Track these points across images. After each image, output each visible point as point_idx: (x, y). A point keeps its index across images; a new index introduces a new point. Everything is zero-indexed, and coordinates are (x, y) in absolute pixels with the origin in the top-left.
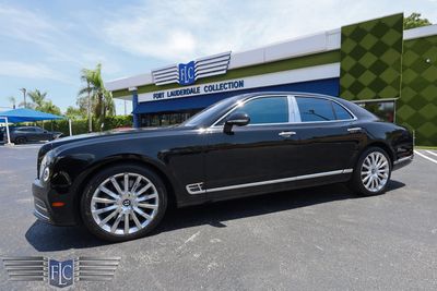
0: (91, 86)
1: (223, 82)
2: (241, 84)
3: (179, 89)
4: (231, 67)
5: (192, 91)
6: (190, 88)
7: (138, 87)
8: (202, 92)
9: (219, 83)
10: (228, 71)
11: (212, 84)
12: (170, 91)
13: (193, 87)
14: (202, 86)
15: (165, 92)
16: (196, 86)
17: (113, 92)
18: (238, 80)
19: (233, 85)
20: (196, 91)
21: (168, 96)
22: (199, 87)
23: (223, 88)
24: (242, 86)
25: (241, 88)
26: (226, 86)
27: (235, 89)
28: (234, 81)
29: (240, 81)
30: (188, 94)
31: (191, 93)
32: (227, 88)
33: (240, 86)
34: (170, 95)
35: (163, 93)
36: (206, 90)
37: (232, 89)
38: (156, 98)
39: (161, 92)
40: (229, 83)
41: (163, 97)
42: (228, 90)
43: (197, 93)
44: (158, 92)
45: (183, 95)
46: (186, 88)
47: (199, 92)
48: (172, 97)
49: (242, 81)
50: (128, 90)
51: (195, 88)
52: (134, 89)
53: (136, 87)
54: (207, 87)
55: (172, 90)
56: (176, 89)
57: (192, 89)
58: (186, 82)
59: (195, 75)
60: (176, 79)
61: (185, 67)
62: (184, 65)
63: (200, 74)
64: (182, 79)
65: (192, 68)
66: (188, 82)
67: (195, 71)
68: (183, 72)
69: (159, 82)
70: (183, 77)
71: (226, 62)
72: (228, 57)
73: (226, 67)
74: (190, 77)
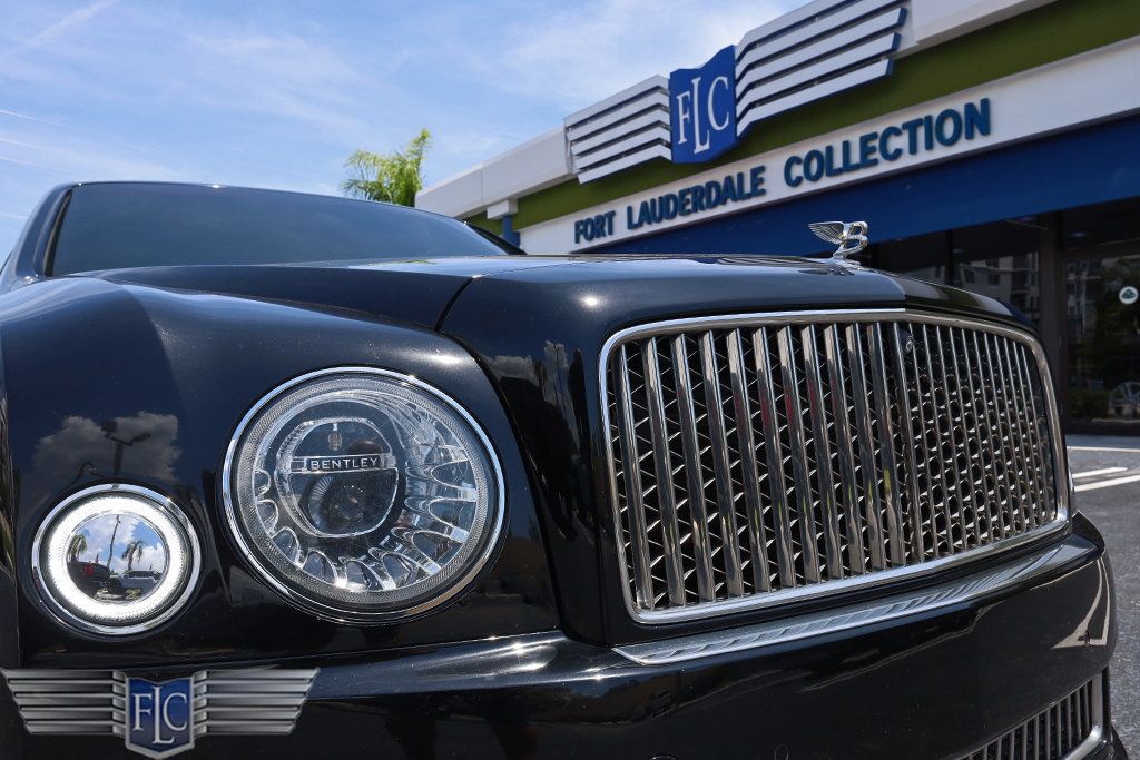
1: (879, 127)
2: (978, 119)
3: (675, 188)
4: (906, 45)
5: (730, 191)
6: (718, 175)
7: (520, 200)
8: (776, 189)
9: (854, 136)
10: (901, 63)
11: (820, 145)
12: (636, 202)
13: (732, 170)
14: (773, 163)
15: (620, 208)
16: (745, 167)
18: (958, 104)
19: (934, 130)
20: (748, 188)
21: (631, 226)
22: (762, 169)
23: (877, 155)
24: (986, 131)
25: (979, 142)
26: (900, 142)
27: (940, 152)
28: (935, 110)
29: (970, 107)
30: (712, 205)
31: (724, 203)
32: (898, 153)
33: (970, 136)
34: (636, 219)
35: (612, 215)
36: (794, 177)
37: (924, 157)
38: (582, 238)
39: (603, 210)
40: (912, 127)
41: (611, 232)
42: (906, 161)
43: (749, 196)
44: (592, 214)
45: (689, 212)
46: (701, 180)
47: (763, 192)
48: (647, 229)
49: (985, 103)
50: (485, 213)
51: (741, 176)
52: (503, 209)
53: (510, 199)
54: (798, 161)
55: (648, 196)
56: (664, 191)
57: (729, 179)
58: (699, 148)
59: (740, 108)
60: (658, 141)
61: (696, 82)
62: (692, 73)
63: (763, 101)
64: (683, 140)
65: (725, 79)
66: (707, 146)
67: (740, 89)
68: (688, 104)
69: (592, 167)
70: (689, 127)
71: (892, 17)
73: (885, 43)
74: (716, 127)
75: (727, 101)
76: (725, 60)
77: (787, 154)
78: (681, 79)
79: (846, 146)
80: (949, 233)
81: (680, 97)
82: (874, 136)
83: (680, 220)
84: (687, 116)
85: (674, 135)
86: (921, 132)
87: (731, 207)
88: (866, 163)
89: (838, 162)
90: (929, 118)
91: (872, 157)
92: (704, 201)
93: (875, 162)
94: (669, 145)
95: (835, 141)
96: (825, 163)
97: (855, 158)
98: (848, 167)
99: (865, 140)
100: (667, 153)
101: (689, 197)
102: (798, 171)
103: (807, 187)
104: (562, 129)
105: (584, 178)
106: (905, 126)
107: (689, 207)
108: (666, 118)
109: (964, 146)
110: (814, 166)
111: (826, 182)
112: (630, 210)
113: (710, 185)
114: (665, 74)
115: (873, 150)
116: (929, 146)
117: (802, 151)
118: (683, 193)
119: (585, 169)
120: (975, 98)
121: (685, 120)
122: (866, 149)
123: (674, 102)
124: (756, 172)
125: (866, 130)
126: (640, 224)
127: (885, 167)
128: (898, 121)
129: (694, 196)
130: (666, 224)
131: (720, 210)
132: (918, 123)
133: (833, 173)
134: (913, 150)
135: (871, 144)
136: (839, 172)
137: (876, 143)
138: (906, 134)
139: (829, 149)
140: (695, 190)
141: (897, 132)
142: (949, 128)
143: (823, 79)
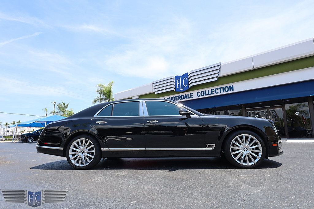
0: (103, 97)
1: (214, 88)
2: (232, 88)
3: (175, 96)
4: (220, 76)
5: (186, 97)
6: (184, 94)
7: (140, 96)
8: (195, 97)
9: (210, 89)
10: (219, 78)
11: (204, 90)
13: (186, 93)
14: (195, 93)
16: (189, 93)
18: (228, 85)
19: (224, 89)
20: (190, 96)
22: (192, 93)
23: (214, 92)
24: (233, 90)
25: (232, 92)
26: (217, 91)
27: (225, 93)
28: (224, 86)
29: (230, 86)
30: (182, 99)
31: (185, 99)
32: (218, 92)
33: (230, 90)
36: (199, 95)
37: (222, 93)
40: (220, 88)
42: (219, 94)
43: (190, 98)
45: (178, 100)
46: (180, 94)
47: (193, 97)
49: (233, 86)
50: (132, 98)
51: (188, 94)
52: (137, 97)
53: (138, 96)
54: (200, 93)
55: (169, 97)
56: (172, 96)
57: (186, 95)
58: (181, 89)
59: (189, 83)
60: (173, 87)
61: (180, 78)
62: (180, 76)
63: (193, 83)
64: (178, 88)
65: (186, 78)
66: (183, 89)
67: (189, 80)
68: (179, 82)
69: (158, 91)
70: (179, 86)
71: (217, 71)
72: (218, 67)
73: (217, 75)
74: (184, 86)
75: (187, 82)
76: (186, 75)
77: (197, 91)
78: (177, 77)
79: (208, 90)
80: (227, 106)
81: (177, 80)
82: (214, 89)
84: (179, 83)
85: (176, 87)
86: (222, 89)
88: (212, 94)
89: (207, 93)
90: (223, 87)
91: (213, 93)
92: (181, 98)
93: (214, 94)
95: (207, 90)
96: (205, 93)
97: (210, 93)
98: (209, 94)
99: (212, 90)
101: (178, 97)
102: (199, 94)
103: (201, 97)
104: (151, 84)
105: (156, 93)
106: (219, 88)
107: (178, 99)
109: (229, 92)
110: (202, 94)
111: (205, 96)
113: (182, 96)
114: (174, 76)
115: (213, 92)
116: (223, 92)
117: (200, 91)
118: (176, 97)
119: (156, 91)
121: (178, 84)
122: (212, 92)
123: (176, 81)
124: (191, 94)
125: (212, 88)
127: (215, 95)
128: (218, 87)
129: (179, 97)
132: (221, 88)
133: (206, 95)
134: (221, 92)
136: (207, 95)
137: (214, 90)
138: (219, 90)
139: (205, 91)
140: (179, 96)
141: (218, 89)
142: (227, 89)
143: (205, 80)
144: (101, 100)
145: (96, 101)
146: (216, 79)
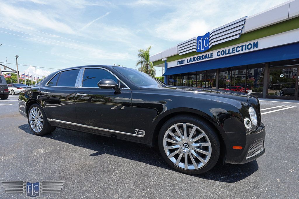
1: (236, 46)
2: (256, 45)
3: (196, 56)
4: (243, 32)
5: (206, 57)
6: (204, 54)
7: (168, 58)
8: (215, 56)
9: (231, 48)
10: (242, 35)
11: (224, 49)
13: (207, 53)
14: (215, 52)
15: (186, 59)
16: (210, 53)
17: (154, 62)
18: (252, 43)
19: (246, 47)
20: (210, 56)
21: (188, 62)
22: (213, 53)
23: (235, 51)
24: (257, 47)
25: (255, 49)
26: (238, 49)
27: (247, 51)
28: (247, 44)
29: (254, 43)
30: (203, 59)
31: (205, 59)
32: (239, 51)
33: (254, 48)
34: (189, 61)
35: (184, 60)
36: (219, 55)
37: (244, 51)
38: (179, 64)
39: (183, 59)
40: (242, 46)
41: (184, 63)
42: (241, 52)
43: (210, 58)
44: (181, 60)
46: (201, 55)
47: (213, 57)
48: (190, 63)
49: (257, 42)
50: (162, 60)
51: (209, 54)
52: (165, 59)
53: (166, 57)
54: (220, 52)
55: (191, 57)
56: (194, 57)
57: (206, 55)
58: (202, 50)
59: (210, 43)
60: (194, 48)
61: (202, 38)
62: (202, 37)
63: (214, 42)
64: (199, 48)
65: (207, 38)
66: (203, 49)
67: (210, 40)
68: (200, 42)
69: (182, 52)
70: (200, 46)
71: (241, 27)
72: (243, 23)
73: (239, 32)
74: (205, 46)
75: (208, 42)
76: (208, 35)
77: (217, 51)
78: (199, 38)
79: (229, 49)
81: (199, 41)
82: (235, 48)
83: (197, 61)
85: (197, 47)
86: (244, 47)
87: (206, 59)
88: (233, 52)
89: (227, 52)
91: (234, 51)
92: (201, 58)
93: (235, 52)
94: (196, 49)
95: (227, 49)
96: (225, 52)
97: (231, 51)
98: (229, 53)
99: (233, 49)
100: (196, 51)
101: (199, 58)
102: (219, 54)
103: (221, 56)
104: (177, 46)
105: (180, 54)
106: (241, 46)
107: (199, 59)
108: (196, 45)
109: (252, 50)
110: (223, 52)
111: (225, 56)
112: (188, 59)
113: (203, 56)
114: (196, 37)
115: (234, 50)
116: (245, 50)
117: (221, 50)
118: (197, 57)
120: (255, 41)
123: (197, 42)
124: (211, 54)
125: (233, 47)
126: (189, 62)
127: (236, 53)
129: (200, 58)
130: (194, 62)
131: (204, 60)
132: (244, 45)
134: (242, 50)
135: (234, 49)
136: (227, 54)
137: (235, 49)
138: (241, 48)
139: (226, 50)
140: (200, 56)
141: (239, 47)
142: (250, 47)
143: (226, 38)
144: (142, 62)
145: (138, 64)
146: (238, 36)
